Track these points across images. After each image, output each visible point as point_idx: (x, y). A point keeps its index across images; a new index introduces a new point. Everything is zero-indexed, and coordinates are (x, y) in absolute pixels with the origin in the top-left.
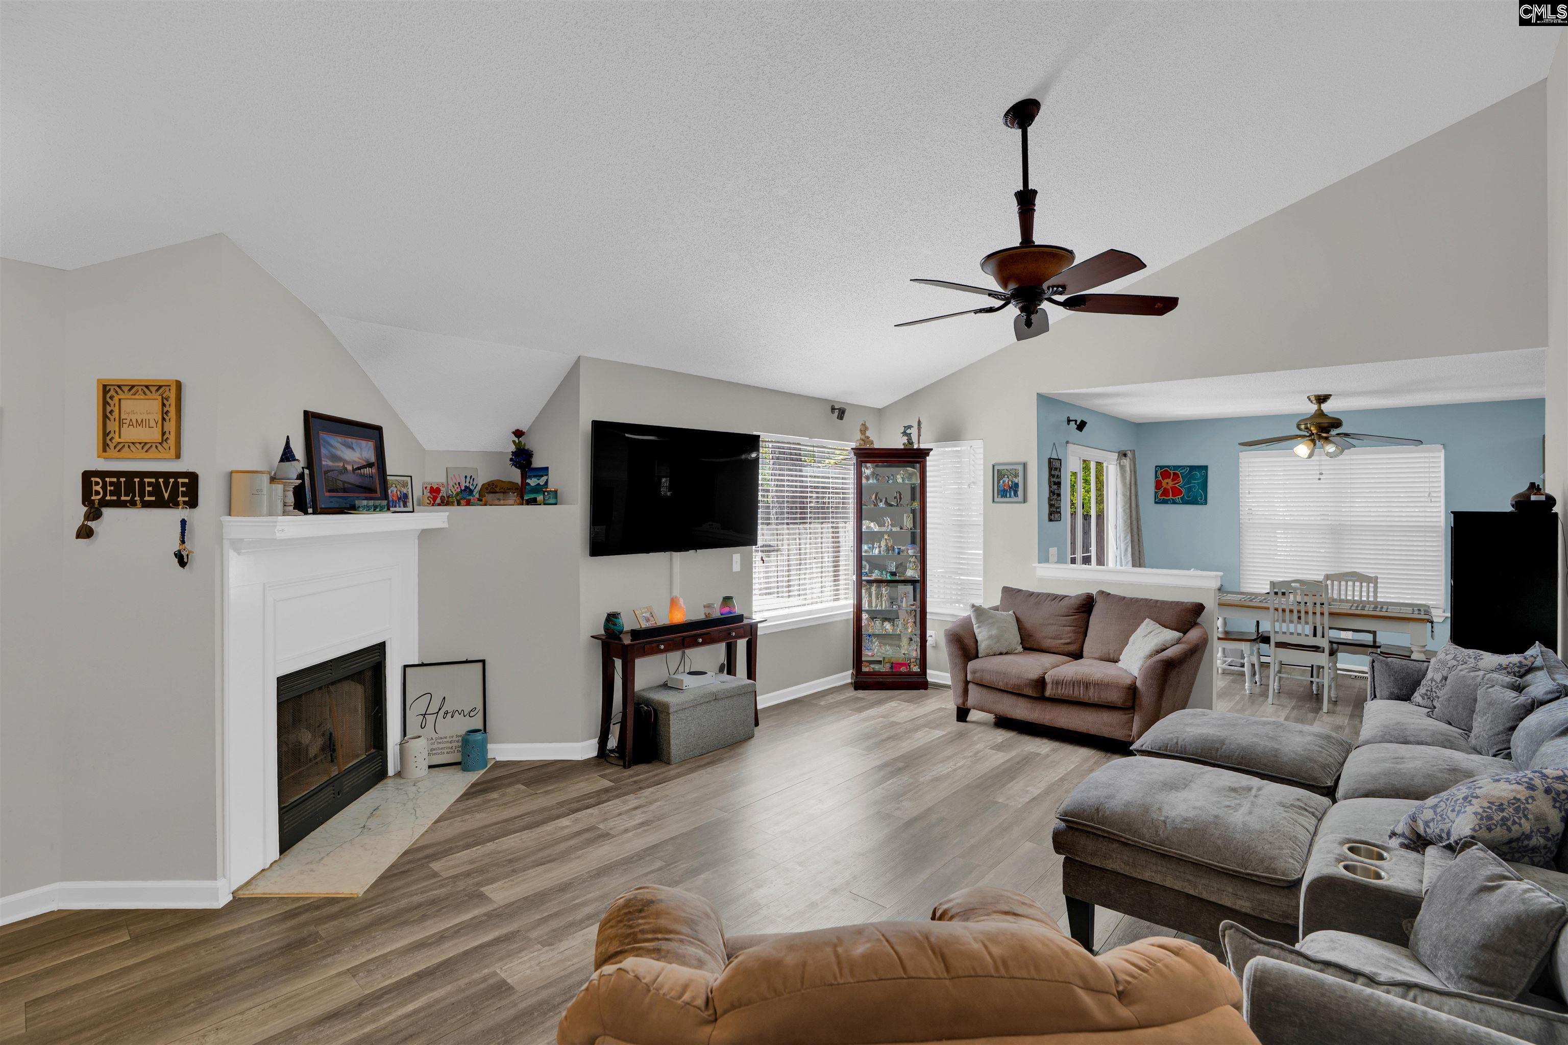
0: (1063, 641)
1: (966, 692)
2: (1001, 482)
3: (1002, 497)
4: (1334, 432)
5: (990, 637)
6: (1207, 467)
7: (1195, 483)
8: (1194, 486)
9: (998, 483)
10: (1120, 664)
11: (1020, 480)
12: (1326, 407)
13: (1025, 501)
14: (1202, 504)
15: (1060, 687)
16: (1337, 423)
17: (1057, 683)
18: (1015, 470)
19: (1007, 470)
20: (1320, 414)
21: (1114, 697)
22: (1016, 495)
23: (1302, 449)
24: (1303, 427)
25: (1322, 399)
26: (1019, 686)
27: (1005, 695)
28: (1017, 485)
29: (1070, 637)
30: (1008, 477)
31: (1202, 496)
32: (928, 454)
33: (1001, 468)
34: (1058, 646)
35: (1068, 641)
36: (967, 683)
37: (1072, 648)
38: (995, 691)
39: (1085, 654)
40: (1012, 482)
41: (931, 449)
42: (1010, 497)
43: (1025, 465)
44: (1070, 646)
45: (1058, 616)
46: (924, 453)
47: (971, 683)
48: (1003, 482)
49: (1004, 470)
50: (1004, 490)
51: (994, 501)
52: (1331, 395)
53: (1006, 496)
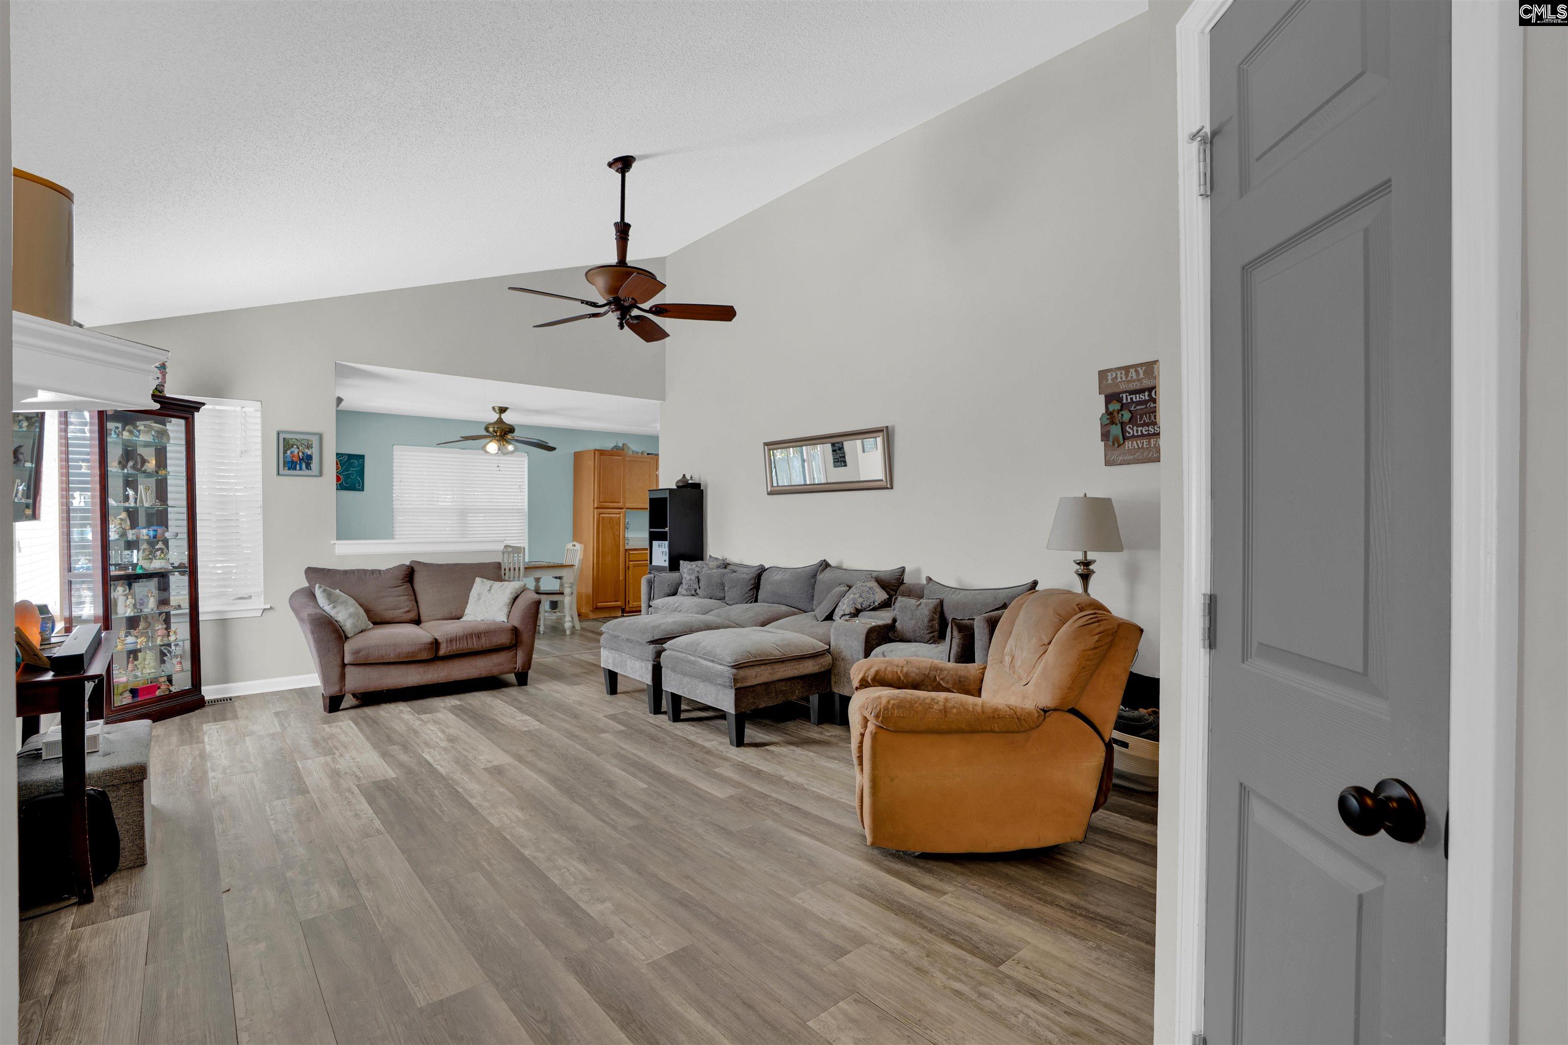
0: (402, 610)
1: (343, 676)
2: (289, 452)
3: (289, 469)
4: (509, 436)
5: (350, 616)
6: (364, 456)
7: (353, 471)
8: (351, 473)
9: (285, 452)
10: (464, 619)
11: (315, 452)
12: (504, 416)
13: (321, 475)
14: (360, 490)
15: (454, 643)
16: (511, 430)
17: (451, 641)
18: (308, 440)
19: (296, 439)
20: (500, 421)
21: (504, 639)
22: (308, 467)
23: (493, 447)
24: (491, 429)
25: (503, 410)
26: (414, 653)
27: (392, 667)
28: (310, 457)
29: (407, 606)
30: (298, 448)
31: (360, 483)
32: (198, 409)
33: (288, 436)
34: (400, 615)
35: (407, 609)
36: (344, 665)
37: (412, 615)
38: (379, 666)
39: (423, 618)
40: (303, 453)
41: (203, 404)
42: (301, 469)
43: (321, 436)
44: (409, 613)
45: (389, 587)
46: (196, 407)
47: (348, 666)
48: (291, 453)
49: (292, 439)
50: (292, 462)
51: (278, 474)
52: (508, 408)
53: (295, 469)
